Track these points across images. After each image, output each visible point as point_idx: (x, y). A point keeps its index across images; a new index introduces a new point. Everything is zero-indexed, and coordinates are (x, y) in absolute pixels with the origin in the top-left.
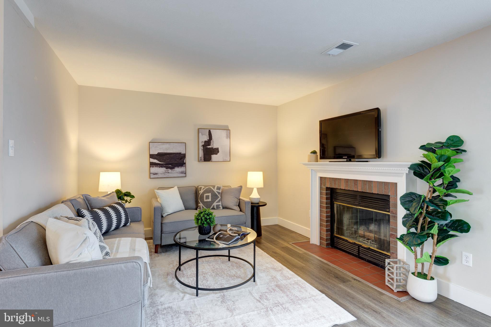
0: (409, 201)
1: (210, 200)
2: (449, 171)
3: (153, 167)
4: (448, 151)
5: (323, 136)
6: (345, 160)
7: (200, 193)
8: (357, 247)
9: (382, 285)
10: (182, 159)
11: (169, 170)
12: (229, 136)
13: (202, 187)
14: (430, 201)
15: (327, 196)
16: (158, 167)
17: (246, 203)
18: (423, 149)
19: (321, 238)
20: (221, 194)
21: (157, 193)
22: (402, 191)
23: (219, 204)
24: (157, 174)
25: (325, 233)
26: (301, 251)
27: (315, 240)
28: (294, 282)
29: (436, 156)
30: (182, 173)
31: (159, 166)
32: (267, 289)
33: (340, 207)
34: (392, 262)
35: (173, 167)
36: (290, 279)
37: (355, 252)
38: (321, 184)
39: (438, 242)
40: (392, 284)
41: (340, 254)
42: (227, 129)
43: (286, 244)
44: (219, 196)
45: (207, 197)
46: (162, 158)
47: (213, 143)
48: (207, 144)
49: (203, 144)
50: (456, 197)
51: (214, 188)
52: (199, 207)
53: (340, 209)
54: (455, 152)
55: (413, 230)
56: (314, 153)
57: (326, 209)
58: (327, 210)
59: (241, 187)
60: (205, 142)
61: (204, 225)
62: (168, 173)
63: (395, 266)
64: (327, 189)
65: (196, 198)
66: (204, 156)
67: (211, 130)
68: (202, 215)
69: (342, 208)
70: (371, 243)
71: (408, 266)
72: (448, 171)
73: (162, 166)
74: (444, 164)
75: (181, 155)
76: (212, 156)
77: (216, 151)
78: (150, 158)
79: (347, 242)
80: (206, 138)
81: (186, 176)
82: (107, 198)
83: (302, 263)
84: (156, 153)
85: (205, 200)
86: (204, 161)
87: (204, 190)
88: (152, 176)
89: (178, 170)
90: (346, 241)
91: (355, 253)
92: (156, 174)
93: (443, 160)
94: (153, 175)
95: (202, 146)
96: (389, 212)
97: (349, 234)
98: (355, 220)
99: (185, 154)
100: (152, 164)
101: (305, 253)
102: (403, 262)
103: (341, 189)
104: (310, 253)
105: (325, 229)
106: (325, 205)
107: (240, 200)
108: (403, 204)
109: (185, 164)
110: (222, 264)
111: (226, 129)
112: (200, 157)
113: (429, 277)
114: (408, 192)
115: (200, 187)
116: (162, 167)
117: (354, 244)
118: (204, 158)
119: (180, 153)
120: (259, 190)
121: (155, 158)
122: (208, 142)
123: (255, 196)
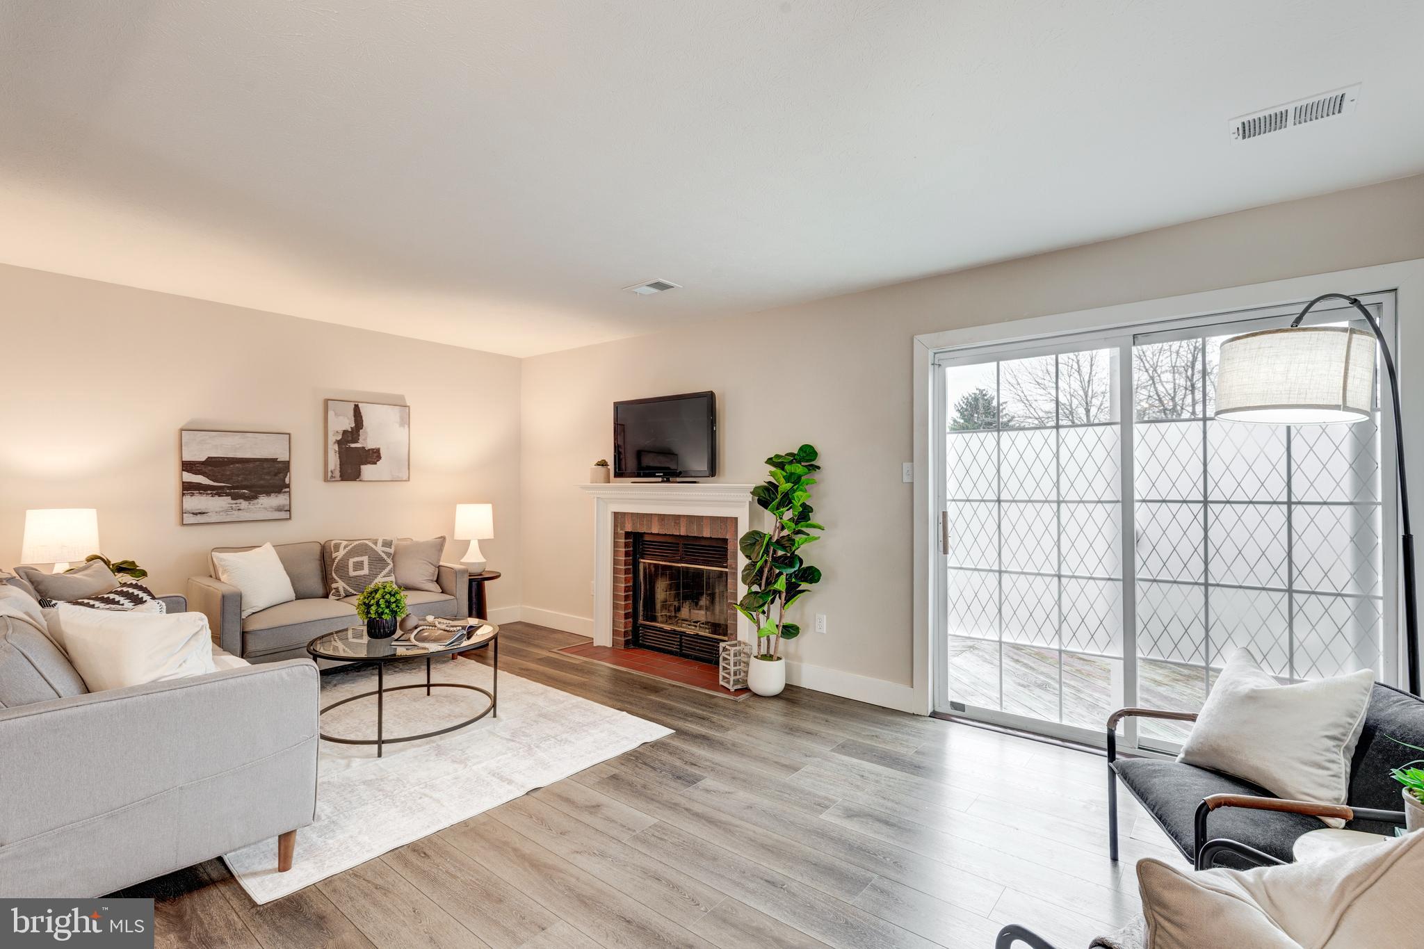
0: (750, 544)
1: (366, 571)
2: (800, 497)
3: (192, 495)
4: (799, 468)
5: (620, 429)
6: (660, 479)
7: (336, 557)
8: (679, 636)
9: (715, 686)
10: (281, 475)
11: (240, 504)
12: (406, 421)
13: (341, 543)
14: (778, 542)
15: (627, 549)
16: (208, 494)
17: (456, 573)
18: (770, 464)
19: (615, 632)
20: (393, 557)
21: (221, 560)
22: (743, 529)
23: (391, 580)
24: (204, 513)
25: (623, 621)
26: (578, 659)
27: (603, 636)
28: (570, 706)
29: (785, 474)
30: (279, 509)
31: (211, 493)
32: (523, 722)
33: (649, 568)
34: (729, 645)
35: (252, 494)
36: (563, 702)
37: (675, 647)
38: (615, 526)
39: (787, 600)
40: (728, 682)
41: (649, 656)
42: (403, 404)
43: (545, 653)
44: (389, 561)
45: (359, 566)
46: (219, 472)
47: (366, 437)
48: (350, 438)
49: (339, 437)
50: (808, 535)
51: (376, 543)
52: (334, 591)
53: (650, 571)
54: (806, 470)
55: (755, 588)
56: (603, 465)
57: (625, 574)
58: (626, 576)
59: (443, 538)
60: (345, 432)
61: (383, 617)
62: (239, 510)
63: (733, 650)
64: (628, 535)
65: (322, 571)
66: (340, 468)
67: (360, 405)
68: (378, 596)
69: (653, 569)
70: (700, 627)
71: (749, 647)
72: (798, 497)
73: (220, 491)
74: (793, 487)
75: (277, 465)
76: (363, 467)
77: (373, 456)
78: (183, 470)
79: (662, 632)
80: (348, 423)
81: (290, 518)
82: (86, 575)
83: (582, 677)
84: (203, 459)
85: (352, 573)
86: (342, 480)
87: (347, 549)
88: (189, 519)
89: (265, 501)
90: (661, 630)
91: (675, 649)
92: (200, 513)
93: (793, 481)
94: (191, 515)
95: (335, 443)
96: (726, 567)
97: (664, 619)
98: (675, 590)
99: (288, 462)
100: (188, 488)
101: (586, 662)
102: (744, 643)
103: (651, 534)
104: (595, 661)
105: (623, 612)
106: (623, 567)
107: (441, 568)
108: (743, 549)
109: (288, 486)
110: (414, 703)
111: (400, 404)
112: (329, 470)
113: (775, 658)
114: (751, 530)
115: (334, 542)
116: (219, 496)
117: (673, 634)
118: (340, 472)
119: (274, 460)
120: (482, 543)
121: (198, 470)
122: (353, 434)
123: (474, 558)
